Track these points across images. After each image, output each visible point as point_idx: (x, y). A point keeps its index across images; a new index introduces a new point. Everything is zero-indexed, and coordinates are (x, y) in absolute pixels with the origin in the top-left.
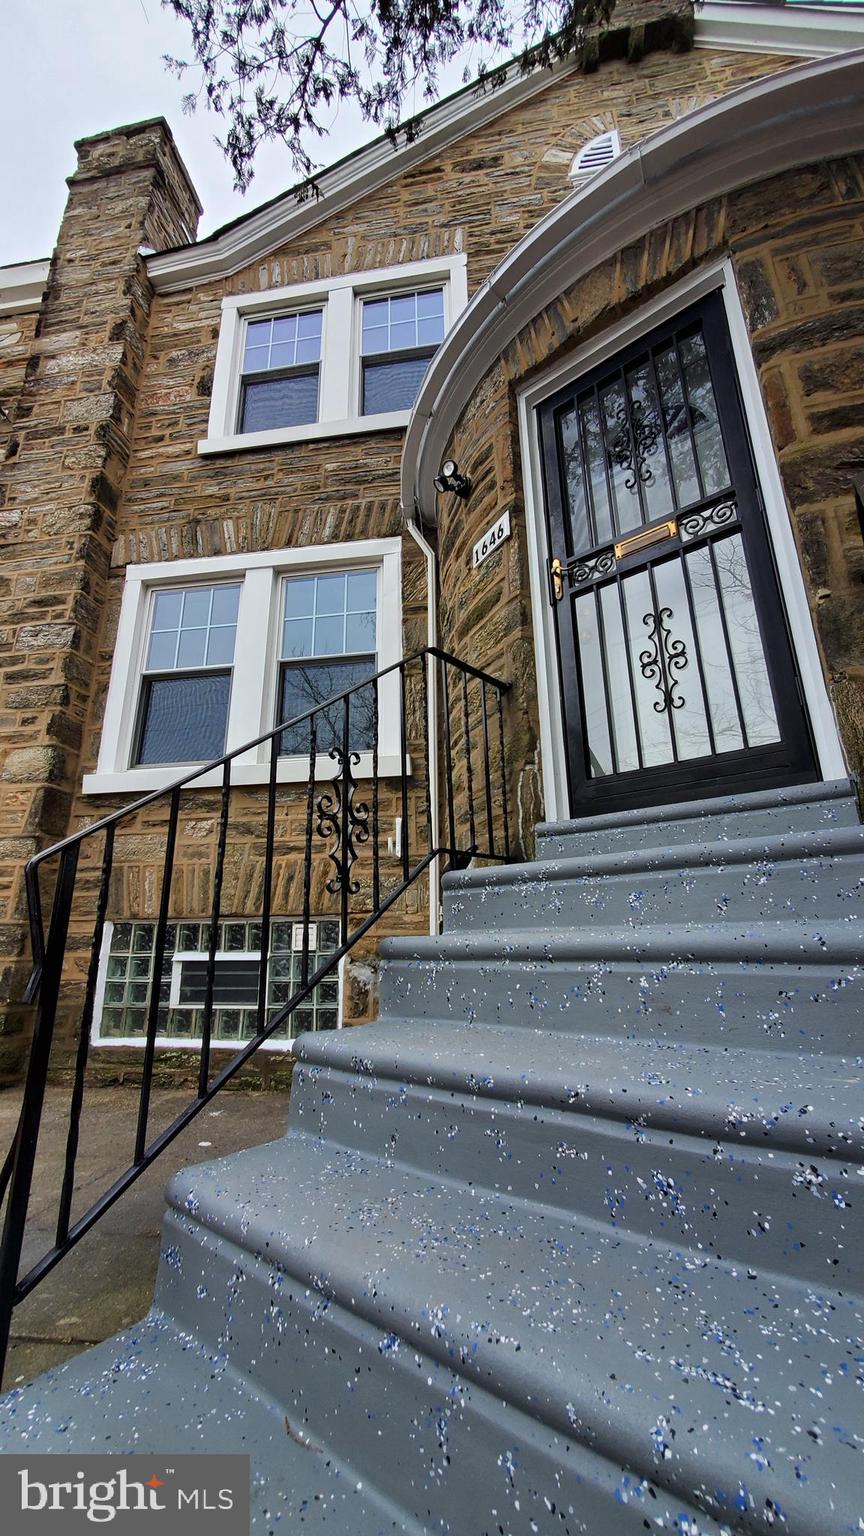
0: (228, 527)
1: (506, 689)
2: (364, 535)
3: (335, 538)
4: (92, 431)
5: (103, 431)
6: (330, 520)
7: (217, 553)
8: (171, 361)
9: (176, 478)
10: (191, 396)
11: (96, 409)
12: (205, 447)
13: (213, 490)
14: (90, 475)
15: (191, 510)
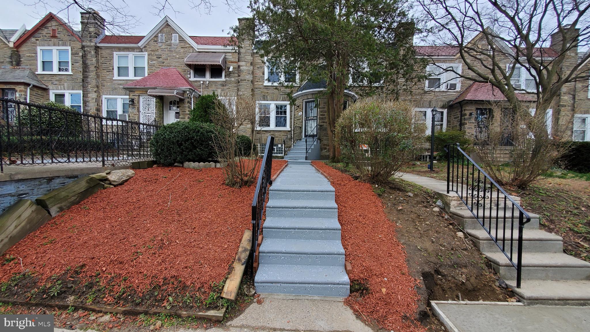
0: (269, 97)
1: (300, 127)
2: (286, 101)
3: (282, 101)
4: (250, 81)
5: (252, 81)
6: (282, 98)
7: (267, 101)
8: (258, 68)
9: (261, 88)
10: (261, 75)
11: (250, 77)
12: (265, 84)
13: (266, 91)
14: (251, 88)
15: (263, 94)
